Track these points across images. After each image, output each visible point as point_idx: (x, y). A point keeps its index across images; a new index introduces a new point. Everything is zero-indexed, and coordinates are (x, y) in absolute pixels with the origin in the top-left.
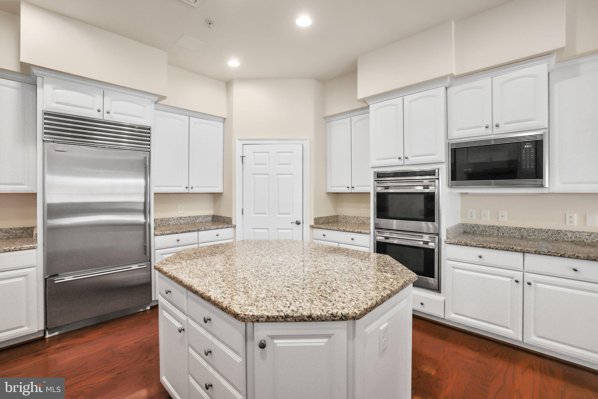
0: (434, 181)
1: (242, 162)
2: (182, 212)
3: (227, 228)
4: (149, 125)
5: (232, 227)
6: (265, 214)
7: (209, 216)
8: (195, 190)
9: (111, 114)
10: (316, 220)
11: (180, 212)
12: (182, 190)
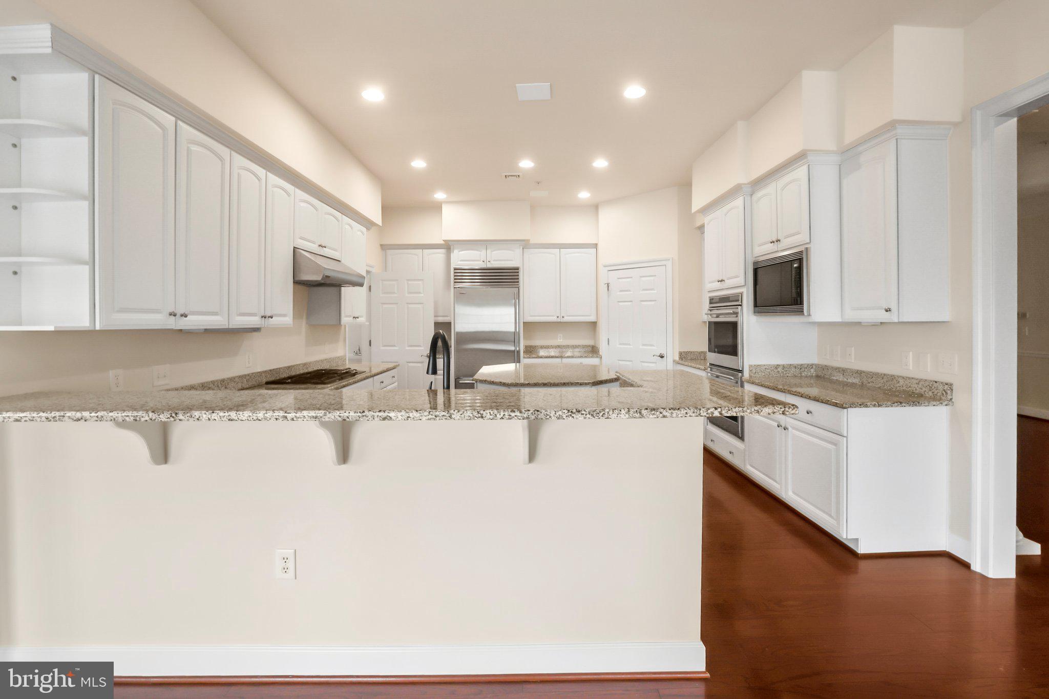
0: (738, 308)
1: (608, 290)
2: (561, 340)
3: (591, 357)
4: (517, 266)
5: (597, 357)
6: (629, 344)
7: (589, 346)
8: (567, 319)
9: (492, 262)
10: (681, 354)
11: (559, 340)
12: (554, 319)
